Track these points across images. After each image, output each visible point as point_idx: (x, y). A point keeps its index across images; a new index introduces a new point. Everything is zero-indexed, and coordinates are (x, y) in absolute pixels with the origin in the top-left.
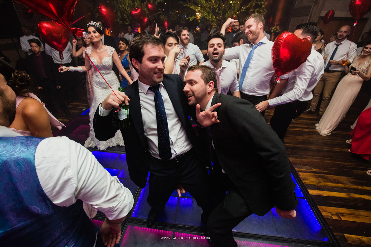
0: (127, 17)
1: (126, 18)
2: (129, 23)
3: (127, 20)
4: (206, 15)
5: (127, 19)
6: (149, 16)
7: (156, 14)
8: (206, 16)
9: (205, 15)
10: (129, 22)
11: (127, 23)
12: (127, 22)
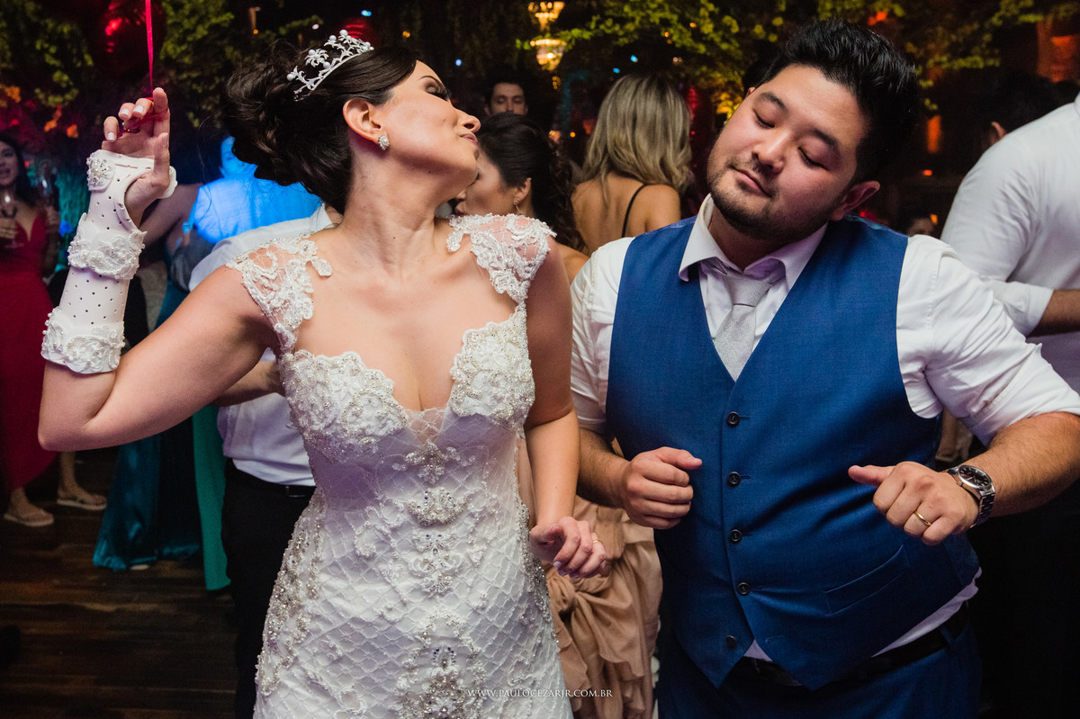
0: (55, 56)
1: (52, 62)
2: (68, 97)
3: (57, 76)
4: (667, 15)
5: (54, 69)
6: (229, 50)
7: (277, 31)
8: (666, 23)
9: (656, 18)
10: (68, 89)
11: (54, 100)
12: (58, 90)
